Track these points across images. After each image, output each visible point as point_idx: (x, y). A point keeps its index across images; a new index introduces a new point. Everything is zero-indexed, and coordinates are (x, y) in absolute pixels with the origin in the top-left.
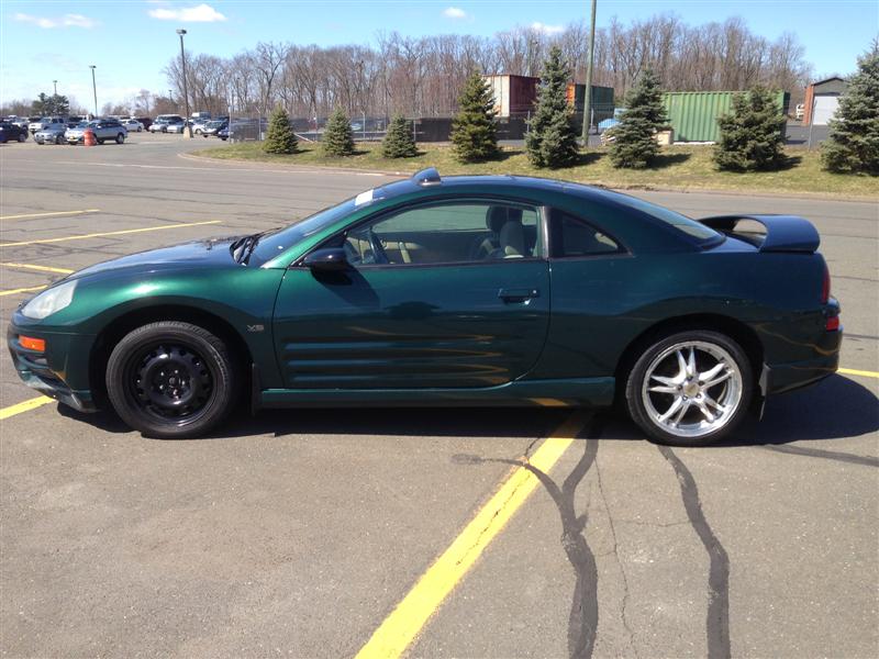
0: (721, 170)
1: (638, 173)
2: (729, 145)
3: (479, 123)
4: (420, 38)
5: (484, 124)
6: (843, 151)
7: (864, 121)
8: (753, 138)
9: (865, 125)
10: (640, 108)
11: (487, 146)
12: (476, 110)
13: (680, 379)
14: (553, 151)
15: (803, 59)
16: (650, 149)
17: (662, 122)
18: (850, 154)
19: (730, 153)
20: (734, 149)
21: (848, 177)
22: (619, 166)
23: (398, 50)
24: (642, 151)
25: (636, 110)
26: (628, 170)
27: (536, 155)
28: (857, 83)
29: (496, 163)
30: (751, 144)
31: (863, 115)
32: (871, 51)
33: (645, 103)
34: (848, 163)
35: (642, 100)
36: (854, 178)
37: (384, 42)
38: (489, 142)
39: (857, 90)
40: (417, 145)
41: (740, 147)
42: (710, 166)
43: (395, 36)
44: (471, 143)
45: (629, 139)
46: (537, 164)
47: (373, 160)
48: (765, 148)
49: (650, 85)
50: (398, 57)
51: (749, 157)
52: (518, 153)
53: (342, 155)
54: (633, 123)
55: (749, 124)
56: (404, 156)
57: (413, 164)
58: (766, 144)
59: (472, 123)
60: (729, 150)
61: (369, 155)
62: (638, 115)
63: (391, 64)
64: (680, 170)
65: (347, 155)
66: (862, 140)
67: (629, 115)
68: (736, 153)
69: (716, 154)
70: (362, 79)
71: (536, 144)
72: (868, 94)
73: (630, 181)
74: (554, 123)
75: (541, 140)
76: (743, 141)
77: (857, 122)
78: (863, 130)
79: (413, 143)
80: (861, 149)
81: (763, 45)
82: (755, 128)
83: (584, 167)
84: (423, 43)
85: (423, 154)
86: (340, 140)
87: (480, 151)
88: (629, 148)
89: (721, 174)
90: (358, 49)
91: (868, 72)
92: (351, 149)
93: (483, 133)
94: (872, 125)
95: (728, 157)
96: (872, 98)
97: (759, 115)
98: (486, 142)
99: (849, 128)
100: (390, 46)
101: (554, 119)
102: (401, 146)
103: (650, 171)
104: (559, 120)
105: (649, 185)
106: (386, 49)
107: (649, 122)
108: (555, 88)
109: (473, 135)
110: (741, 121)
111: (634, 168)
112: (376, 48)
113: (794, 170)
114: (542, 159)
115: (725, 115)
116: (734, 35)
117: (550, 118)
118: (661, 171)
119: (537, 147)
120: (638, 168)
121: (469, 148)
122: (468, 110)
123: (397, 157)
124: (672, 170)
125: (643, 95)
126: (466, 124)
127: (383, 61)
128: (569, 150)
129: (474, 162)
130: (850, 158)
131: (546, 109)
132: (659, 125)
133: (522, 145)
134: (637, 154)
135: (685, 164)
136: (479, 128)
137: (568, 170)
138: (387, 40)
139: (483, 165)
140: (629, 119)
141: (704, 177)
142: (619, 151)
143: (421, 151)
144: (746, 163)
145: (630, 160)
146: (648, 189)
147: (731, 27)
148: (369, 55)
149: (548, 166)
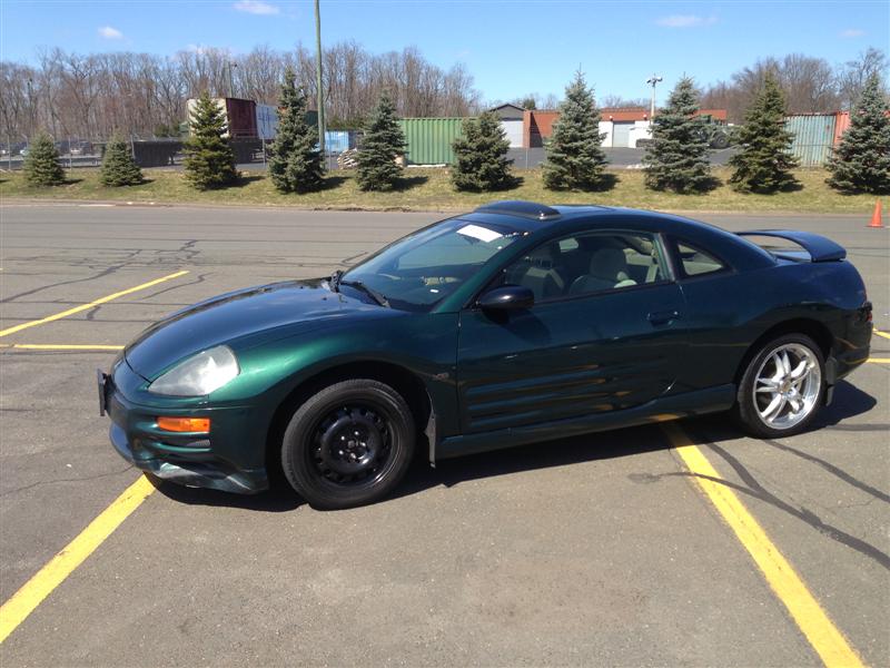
0: (460, 190)
1: (386, 195)
2: (465, 167)
3: (214, 148)
4: (88, 55)
5: (221, 149)
6: (561, 171)
7: (575, 144)
8: (485, 161)
9: (577, 148)
10: (381, 133)
11: (225, 171)
12: (210, 134)
13: (777, 379)
14: (298, 175)
15: (472, 87)
16: (394, 172)
17: (401, 146)
18: (567, 173)
19: (467, 175)
20: (470, 171)
21: (567, 194)
22: (366, 189)
23: (62, 68)
24: (387, 174)
25: (377, 135)
26: (376, 193)
27: (281, 179)
28: (566, 111)
29: (238, 189)
30: (484, 166)
31: (574, 139)
32: (575, 82)
33: (384, 128)
34: (565, 181)
35: (381, 125)
36: (571, 194)
37: (45, 59)
38: (228, 167)
39: (568, 117)
40: (143, 170)
41: (474, 169)
42: (449, 188)
43: (58, 54)
44: (207, 169)
45: (374, 162)
46: (283, 189)
47: (91, 189)
48: (496, 170)
49: (388, 112)
50: (63, 76)
51: (483, 178)
52: (258, 178)
53: (51, 184)
54: (376, 147)
55: (481, 148)
56: (130, 184)
57: (142, 192)
58: (496, 166)
59: (206, 147)
60: (465, 172)
61: (83, 184)
62: (378, 139)
63: (56, 82)
64: (424, 191)
65: (57, 185)
66: (575, 161)
67: (371, 140)
68: (473, 175)
69: (454, 176)
70: (19, 99)
71: (279, 169)
72: (577, 120)
73: (383, 204)
74: (298, 148)
75: (286, 165)
76: (477, 163)
77: (570, 145)
78: (575, 152)
79: (138, 170)
80: (573, 169)
81: (437, 73)
82: (486, 152)
83: (331, 191)
84: (92, 61)
85: (150, 181)
86: (45, 167)
87: (218, 176)
88: (373, 172)
89: (460, 194)
90: (12, 66)
91: (575, 100)
92: (60, 178)
93: (221, 159)
94: (582, 147)
95: (466, 178)
96: (580, 124)
97: (488, 140)
98: (225, 168)
99: (565, 150)
100: (52, 63)
101: (296, 144)
102: (124, 173)
103: (396, 193)
104: (303, 145)
105: (404, 206)
106: (48, 66)
107: (391, 147)
108: (294, 112)
109: (209, 160)
110: (474, 146)
111: (380, 190)
112: (36, 65)
113: (520, 188)
114: (289, 184)
115: (458, 140)
116: (412, 64)
117: (292, 143)
118: (406, 192)
119: (283, 172)
120: (384, 191)
121: (206, 174)
122: (201, 134)
123: (121, 184)
124: (416, 191)
125: (382, 121)
126: (200, 150)
127: (45, 78)
128: (314, 175)
129: (213, 189)
130: (566, 177)
131: (287, 134)
132: (399, 149)
133: (265, 169)
134: (382, 177)
135: (426, 185)
136: (215, 154)
137: (316, 194)
138: (49, 56)
139: (225, 192)
140: (373, 144)
141: (446, 198)
142: (365, 174)
143: (146, 178)
144: (481, 184)
145: (375, 183)
146: (404, 210)
147: (410, 56)
148: (28, 73)
149: (295, 190)
